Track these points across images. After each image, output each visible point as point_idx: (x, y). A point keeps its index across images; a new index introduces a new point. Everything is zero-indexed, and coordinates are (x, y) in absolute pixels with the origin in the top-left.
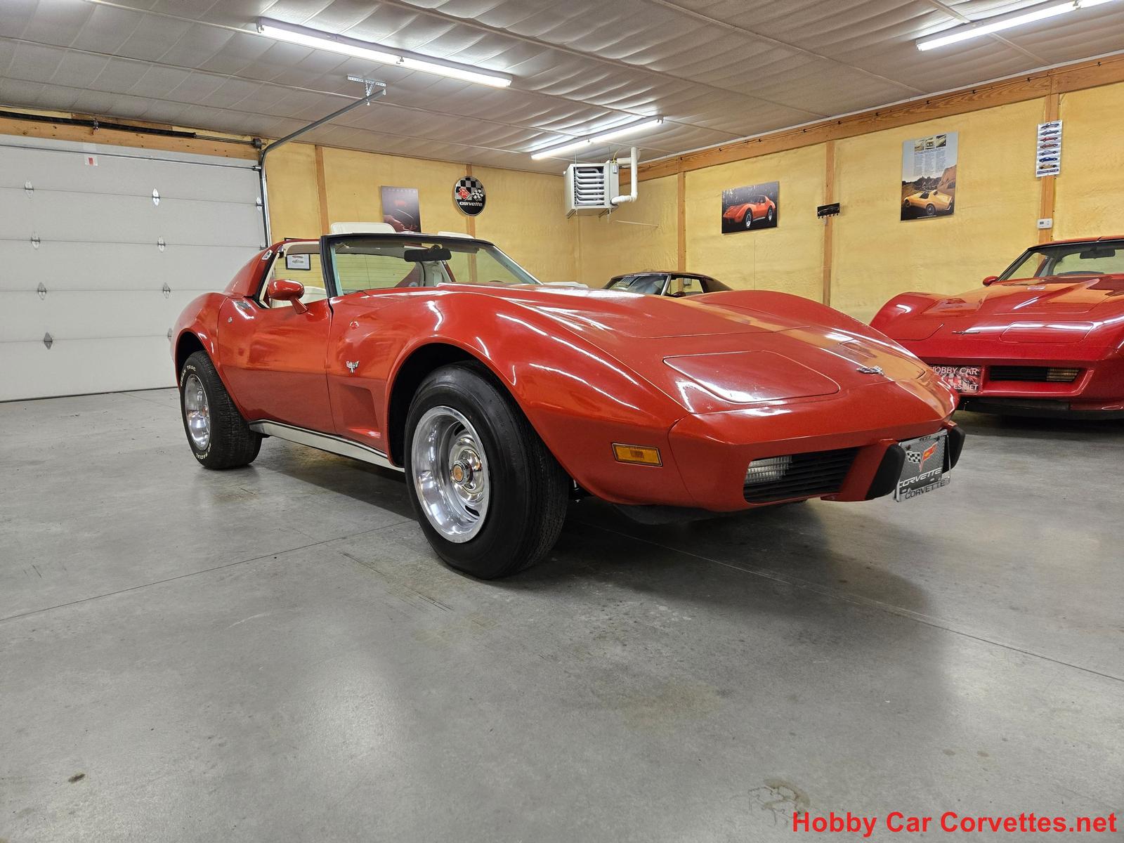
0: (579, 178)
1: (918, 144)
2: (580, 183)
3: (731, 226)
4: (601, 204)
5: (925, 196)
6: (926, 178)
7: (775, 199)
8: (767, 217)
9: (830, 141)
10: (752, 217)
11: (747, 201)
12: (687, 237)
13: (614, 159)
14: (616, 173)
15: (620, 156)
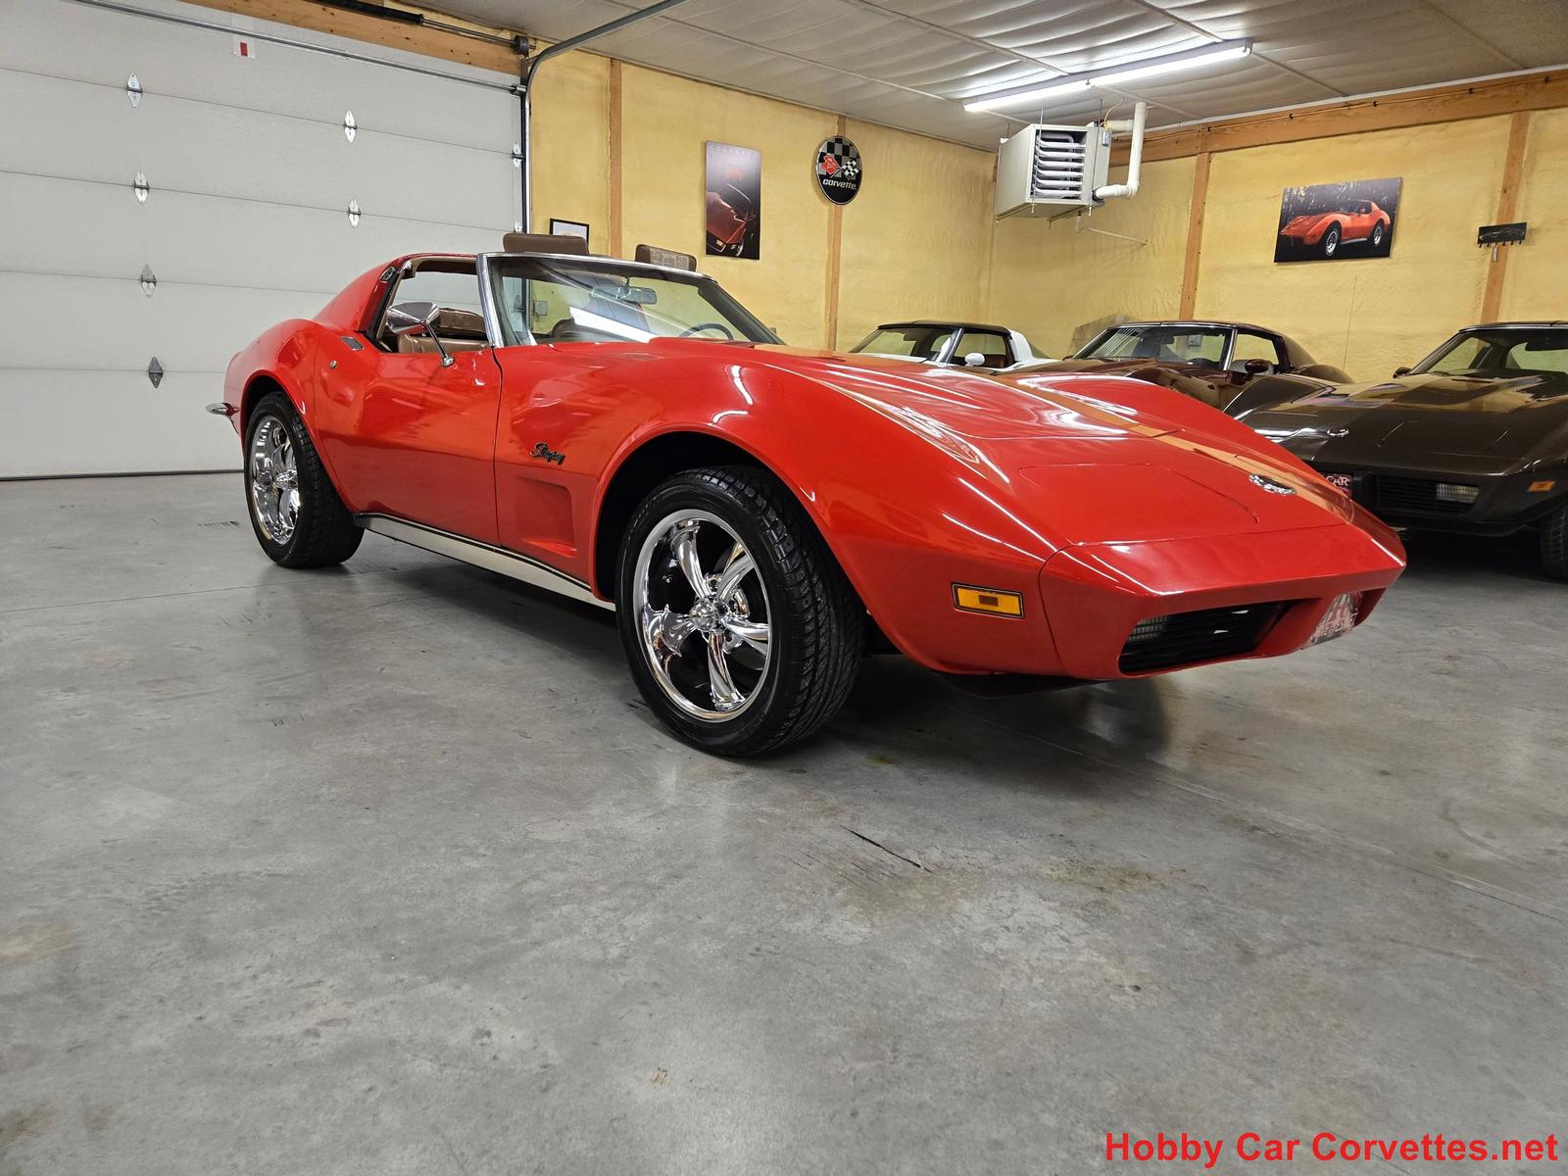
0: (1041, 148)
2: (1041, 158)
3: (1291, 250)
4: (1073, 198)
7: (1392, 209)
8: (1371, 239)
9: (1521, 112)
10: (1340, 237)
11: (1333, 208)
12: (1201, 265)
13: (1102, 121)
14: (1106, 145)
15: (1114, 117)
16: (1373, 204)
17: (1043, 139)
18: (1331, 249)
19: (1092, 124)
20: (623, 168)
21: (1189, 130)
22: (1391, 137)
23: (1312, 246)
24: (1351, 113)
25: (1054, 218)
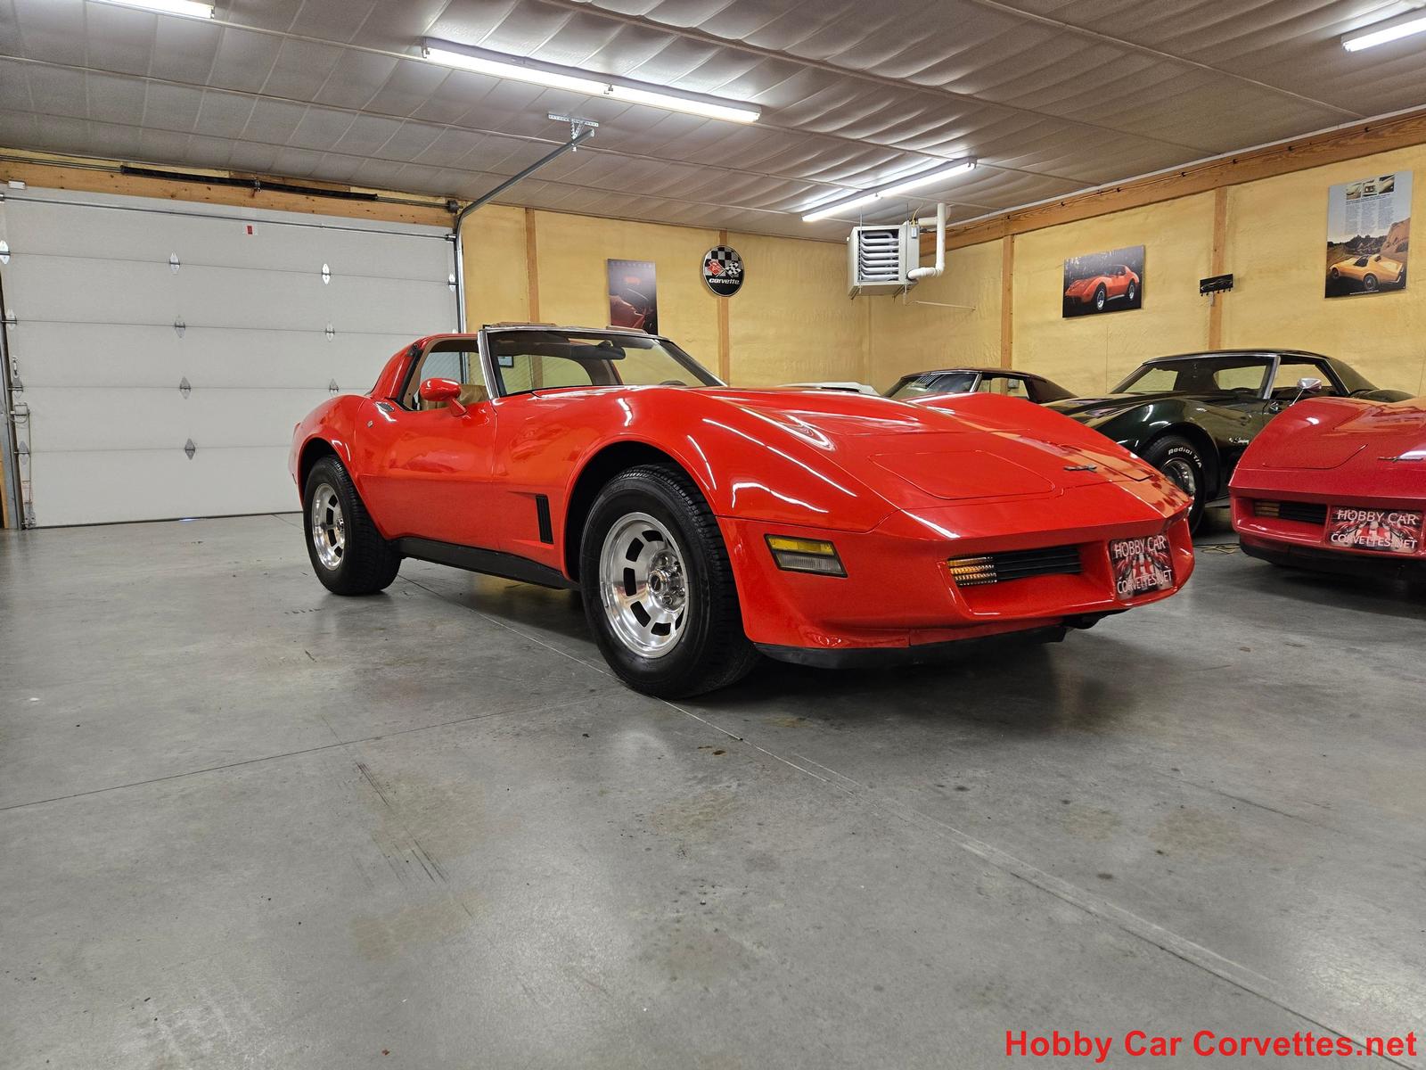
0: (865, 245)
1: (1351, 189)
2: (864, 252)
3: (1075, 307)
4: (894, 279)
5: (1362, 263)
6: (1364, 237)
7: (1139, 270)
8: (1127, 295)
9: (1220, 188)
10: (1106, 294)
11: (1100, 274)
12: (1013, 323)
13: (911, 220)
14: (915, 238)
15: (923, 215)
16: (1127, 269)
17: (866, 238)
18: (1100, 304)
19: (906, 223)
20: (539, 284)
21: (996, 219)
22: (1134, 214)
23: (1088, 303)
24: (1104, 198)
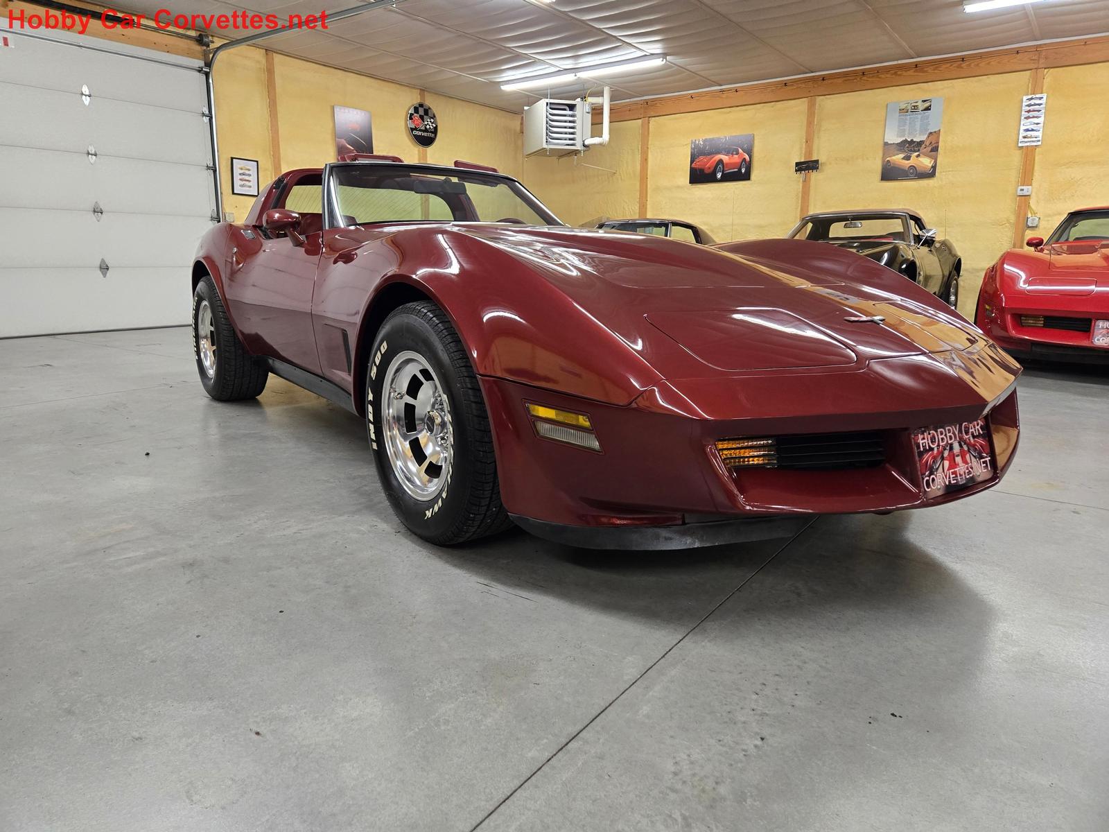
0: (550, 114)
1: (903, 106)
2: (550, 120)
3: (699, 176)
4: (571, 145)
5: (908, 158)
6: (909, 140)
7: (750, 152)
8: (740, 170)
9: (811, 97)
10: (723, 168)
11: (719, 153)
12: (649, 186)
13: (585, 97)
14: (588, 113)
15: (593, 95)
16: (740, 151)
17: (550, 108)
18: (719, 175)
19: (579, 100)
20: (279, 123)
21: (636, 103)
22: (746, 110)
23: (709, 174)
24: (724, 96)
25: (561, 156)
